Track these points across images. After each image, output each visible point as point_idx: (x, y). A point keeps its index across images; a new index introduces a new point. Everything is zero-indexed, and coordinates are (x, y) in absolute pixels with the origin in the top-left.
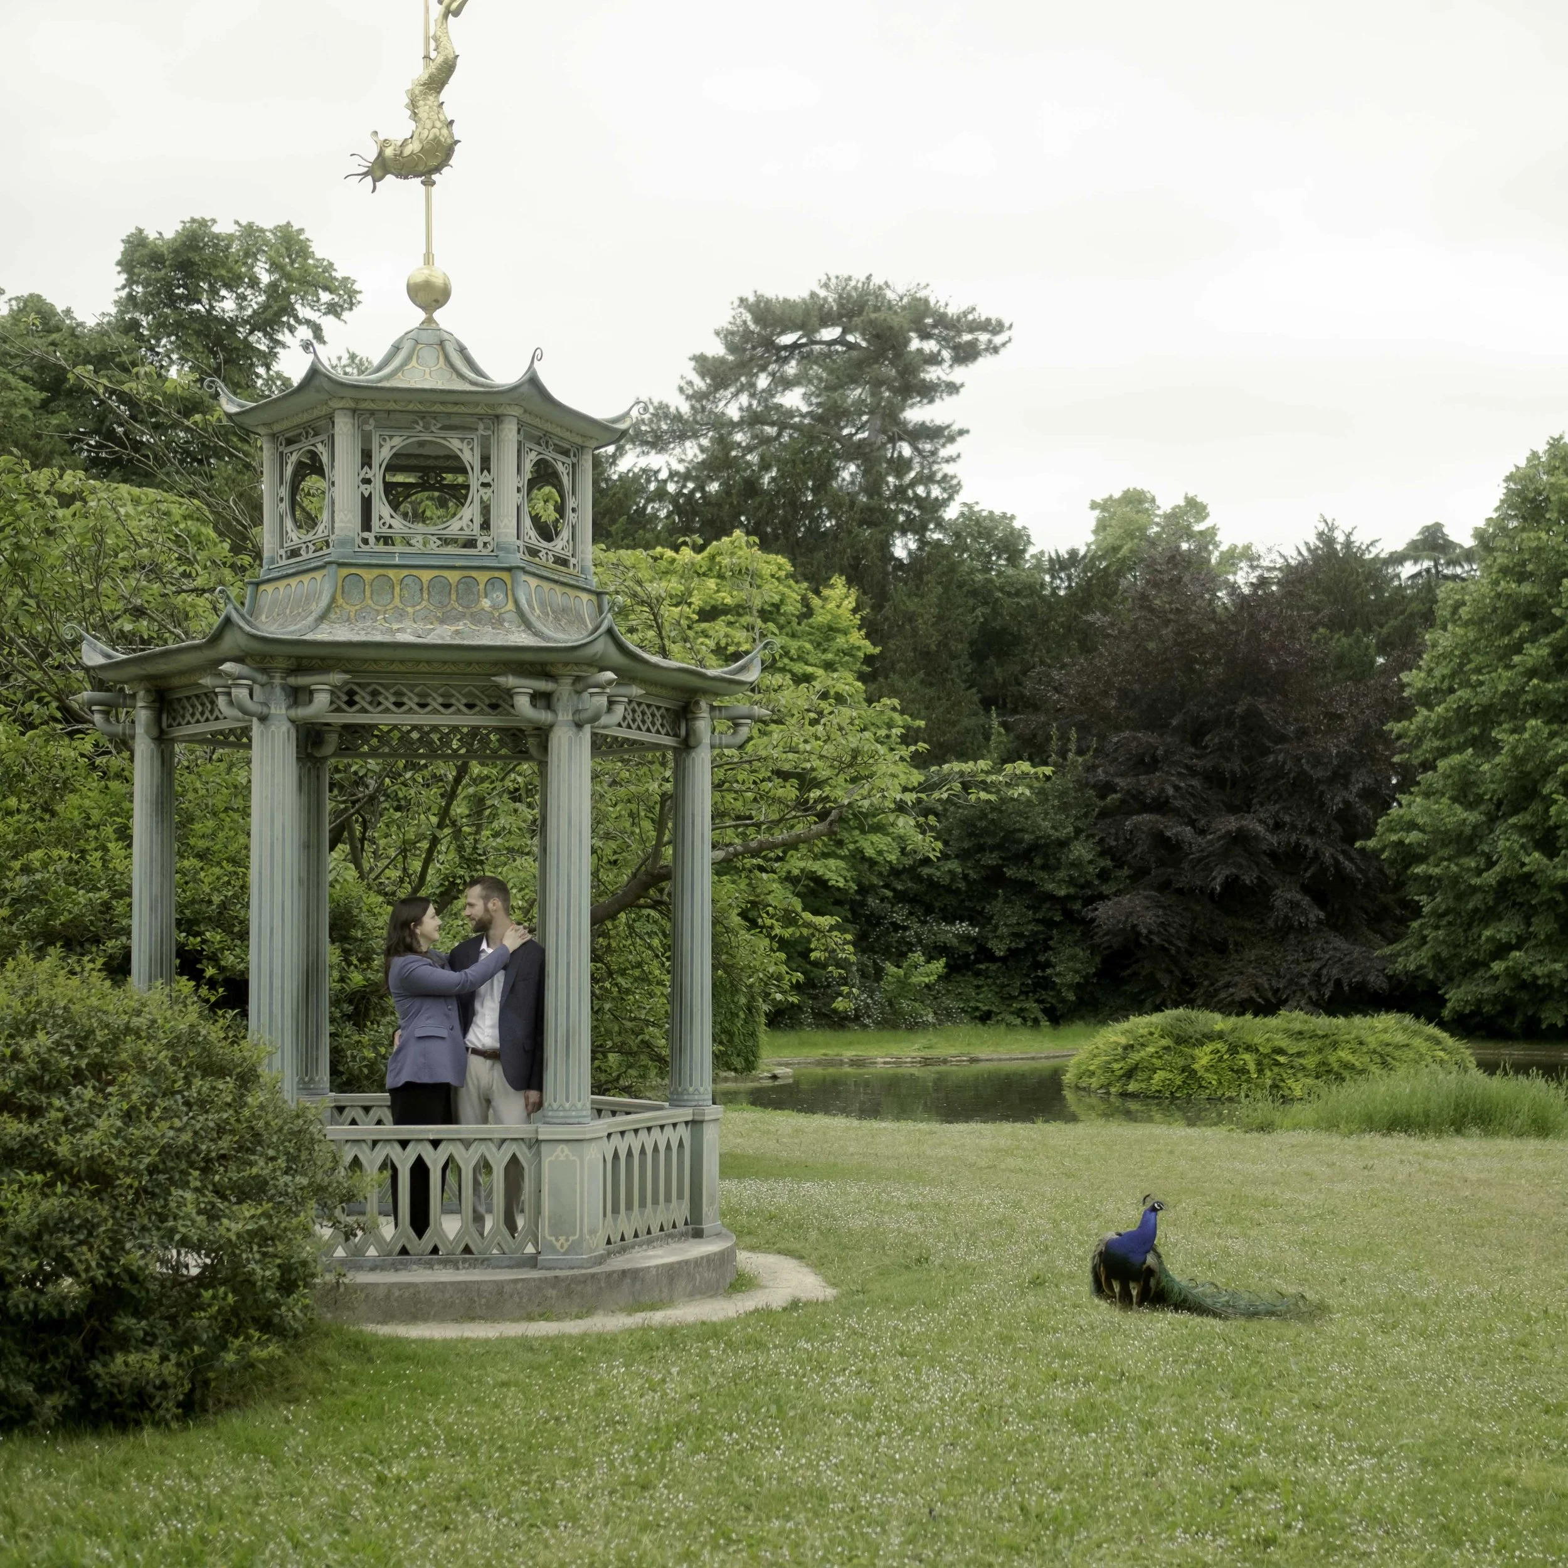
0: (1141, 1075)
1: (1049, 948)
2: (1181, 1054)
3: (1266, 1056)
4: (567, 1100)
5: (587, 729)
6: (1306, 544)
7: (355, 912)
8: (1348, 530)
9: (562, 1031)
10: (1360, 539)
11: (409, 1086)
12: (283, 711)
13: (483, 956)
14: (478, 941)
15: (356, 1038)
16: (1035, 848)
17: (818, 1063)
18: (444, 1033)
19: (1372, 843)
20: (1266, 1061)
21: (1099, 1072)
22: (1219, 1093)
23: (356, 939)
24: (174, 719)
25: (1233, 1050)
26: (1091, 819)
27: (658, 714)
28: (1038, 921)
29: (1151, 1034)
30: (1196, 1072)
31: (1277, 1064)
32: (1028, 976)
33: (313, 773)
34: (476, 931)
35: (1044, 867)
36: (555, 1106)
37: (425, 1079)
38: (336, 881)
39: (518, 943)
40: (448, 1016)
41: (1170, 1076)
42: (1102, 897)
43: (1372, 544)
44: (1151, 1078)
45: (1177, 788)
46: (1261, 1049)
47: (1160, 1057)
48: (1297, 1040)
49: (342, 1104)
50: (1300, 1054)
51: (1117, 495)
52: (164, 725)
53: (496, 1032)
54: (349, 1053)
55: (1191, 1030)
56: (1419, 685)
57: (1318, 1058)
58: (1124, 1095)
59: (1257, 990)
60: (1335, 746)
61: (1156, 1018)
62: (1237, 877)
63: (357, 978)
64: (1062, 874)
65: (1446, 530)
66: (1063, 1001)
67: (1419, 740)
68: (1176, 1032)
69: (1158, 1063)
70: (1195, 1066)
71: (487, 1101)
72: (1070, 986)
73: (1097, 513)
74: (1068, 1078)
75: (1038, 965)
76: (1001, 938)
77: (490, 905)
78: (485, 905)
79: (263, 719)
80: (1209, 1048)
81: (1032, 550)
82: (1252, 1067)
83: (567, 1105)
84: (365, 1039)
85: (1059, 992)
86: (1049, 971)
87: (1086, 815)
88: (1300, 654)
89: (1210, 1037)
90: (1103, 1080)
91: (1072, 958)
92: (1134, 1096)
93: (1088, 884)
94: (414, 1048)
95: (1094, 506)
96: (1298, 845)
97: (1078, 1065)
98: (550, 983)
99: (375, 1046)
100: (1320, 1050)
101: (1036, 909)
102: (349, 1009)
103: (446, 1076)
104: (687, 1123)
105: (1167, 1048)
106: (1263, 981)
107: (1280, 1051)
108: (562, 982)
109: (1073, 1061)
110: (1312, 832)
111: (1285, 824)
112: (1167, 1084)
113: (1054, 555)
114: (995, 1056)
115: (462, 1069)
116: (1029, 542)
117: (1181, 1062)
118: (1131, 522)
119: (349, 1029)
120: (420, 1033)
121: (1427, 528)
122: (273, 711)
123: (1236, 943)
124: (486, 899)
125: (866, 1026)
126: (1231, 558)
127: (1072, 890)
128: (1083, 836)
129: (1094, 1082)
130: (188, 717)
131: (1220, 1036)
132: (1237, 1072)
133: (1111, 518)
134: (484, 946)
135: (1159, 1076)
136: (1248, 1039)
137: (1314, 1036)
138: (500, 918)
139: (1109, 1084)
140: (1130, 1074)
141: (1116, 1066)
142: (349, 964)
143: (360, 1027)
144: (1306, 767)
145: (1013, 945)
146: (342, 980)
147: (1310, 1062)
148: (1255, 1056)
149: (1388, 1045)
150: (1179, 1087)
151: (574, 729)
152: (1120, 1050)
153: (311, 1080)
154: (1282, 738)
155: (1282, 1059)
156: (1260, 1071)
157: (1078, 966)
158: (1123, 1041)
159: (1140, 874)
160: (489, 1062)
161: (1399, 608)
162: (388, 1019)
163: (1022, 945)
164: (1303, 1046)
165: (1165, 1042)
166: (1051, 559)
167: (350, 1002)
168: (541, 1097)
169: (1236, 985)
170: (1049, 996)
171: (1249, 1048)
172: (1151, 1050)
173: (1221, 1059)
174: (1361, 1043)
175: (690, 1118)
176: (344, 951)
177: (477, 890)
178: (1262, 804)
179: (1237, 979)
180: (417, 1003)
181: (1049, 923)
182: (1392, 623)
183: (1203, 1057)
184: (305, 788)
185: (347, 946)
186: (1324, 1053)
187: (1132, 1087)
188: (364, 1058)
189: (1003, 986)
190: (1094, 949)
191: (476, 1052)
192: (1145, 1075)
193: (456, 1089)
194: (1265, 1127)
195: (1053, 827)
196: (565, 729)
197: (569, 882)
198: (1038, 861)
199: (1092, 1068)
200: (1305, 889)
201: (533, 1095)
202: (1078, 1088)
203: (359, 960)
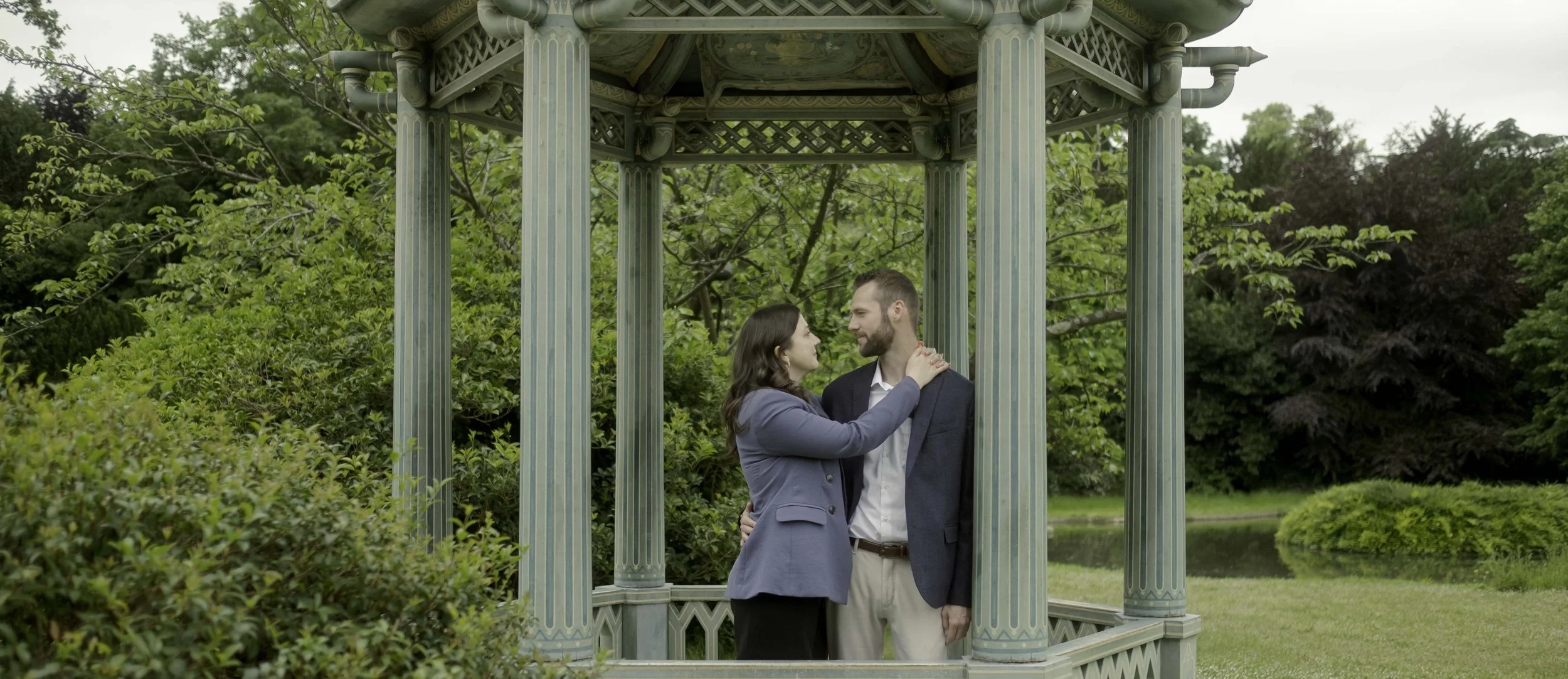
0: (1348, 534)
1: (1236, 434)
2: (1384, 517)
3: (1459, 519)
4: (1014, 624)
5: (1041, 24)
6: (1423, 131)
7: (705, 373)
8: (1457, 117)
9: (1005, 510)
10: (1467, 123)
11: (762, 598)
12: (569, 12)
13: (876, 399)
14: (869, 370)
15: (705, 511)
16: (1225, 358)
17: (1069, 522)
18: (820, 517)
19: (1502, 350)
20: (1459, 523)
21: (1310, 531)
22: (1419, 550)
23: (706, 404)
24: (443, 78)
25: (1429, 513)
26: (1269, 336)
27: (1118, 47)
28: (1228, 414)
29: (1355, 500)
30: (1398, 532)
31: (1469, 525)
32: (1221, 455)
33: (644, 181)
34: (866, 354)
35: (1233, 373)
36: (994, 632)
37: (790, 590)
38: (684, 339)
39: (932, 372)
40: (826, 491)
41: (1375, 535)
42: (1279, 397)
43: (1478, 126)
44: (1358, 537)
45: (1336, 313)
46: (1455, 513)
47: (1365, 520)
48: (1483, 506)
49: (681, 598)
50: (1487, 518)
51: (1263, 108)
52: (432, 89)
53: (901, 515)
54: (697, 529)
55: (1391, 498)
56: (1544, 222)
57: (1503, 521)
58: (1334, 550)
59: (1408, 465)
60: (1468, 275)
61: (1353, 487)
62: (1389, 380)
63: (706, 446)
64: (1247, 378)
65: (1517, 124)
66: (1248, 474)
67: (1540, 267)
68: (1378, 498)
69: (1364, 524)
70: (1398, 527)
71: (883, 622)
72: (1254, 464)
73: (1247, 123)
74: (1280, 535)
75: (1228, 447)
76: (1200, 426)
77: (891, 312)
78: (884, 310)
79: (538, 23)
80: (1407, 512)
81: (1211, 140)
82: (1447, 528)
83: (1014, 632)
84: (715, 513)
85: (1246, 468)
86: (1238, 452)
87: (1265, 333)
88: (1435, 205)
89: (1408, 503)
90: (1315, 537)
91: (1256, 441)
92: (1344, 551)
93: (1267, 386)
94: (774, 539)
95: (1245, 117)
96: (1436, 351)
97: (1290, 525)
98: (984, 435)
99: (725, 520)
100: (1504, 514)
101: (1227, 405)
102: (697, 479)
103: (820, 587)
104: (1156, 642)
105: (1371, 513)
106: (1412, 457)
107: (1471, 515)
108: (1005, 432)
109: (1284, 521)
110: (1448, 340)
111: (1425, 336)
112: (1373, 542)
113: (1230, 144)
114: (1205, 517)
115: (844, 573)
116: (1209, 133)
117: (1384, 523)
118: (1274, 126)
119: (697, 500)
120: (783, 515)
121: (1502, 123)
122: (552, 11)
123: (1387, 429)
124: (885, 303)
125: (1099, 494)
126: (1350, 152)
127: (1255, 390)
128: (1263, 349)
129: (1306, 540)
130: (458, 69)
131: (1417, 502)
132: (1434, 532)
133: (1259, 125)
134: (877, 378)
135: (1365, 535)
136: (1442, 504)
137: (1496, 502)
138: (905, 336)
139: (1321, 541)
140: (1339, 533)
141: (1326, 526)
142: (698, 429)
143: (709, 498)
144: (1443, 292)
145: (1209, 432)
146: (691, 447)
147: (1498, 524)
148: (1449, 519)
149: (1561, 509)
150: (1384, 545)
151: (1021, 27)
152: (1328, 514)
153: (642, 567)
154: (1418, 272)
155: (1473, 522)
156: (1455, 531)
157: (1261, 448)
158: (1331, 506)
159: (1307, 380)
160: (887, 563)
161: (1502, 174)
162: (740, 490)
163: (1216, 432)
164: (1488, 510)
165: (1368, 507)
166: (1228, 147)
167: (701, 472)
168: (970, 617)
169: (1389, 462)
170: (1237, 471)
171: (1444, 512)
172: (1357, 513)
173: (1419, 521)
174: (1539, 508)
175: (1160, 635)
176: (692, 415)
177: (870, 289)
178: (1405, 323)
179: (1391, 456)
180: (780, 466)
181: (1237, 415)
182: (1496, 185)
183: (1404, 520)
184: (633, 200)
185: (696, 411)
186: (1508, 516)
187: (1342, 543)
188: (713, 535)
189: (1202, 463)
190: (1273, 435)
191: (866, 545)
192: (1354, 533)
193: (835, 606)
194: (1518, 586)
195: (1240, 342)
196: (1006, 27)
197: (1015, 272)
198: (1227, 368)
199: (1304, 528)
200: (1442, 385)
201: (957, 613)
202: (1290, 544)
203: (709, 425)
